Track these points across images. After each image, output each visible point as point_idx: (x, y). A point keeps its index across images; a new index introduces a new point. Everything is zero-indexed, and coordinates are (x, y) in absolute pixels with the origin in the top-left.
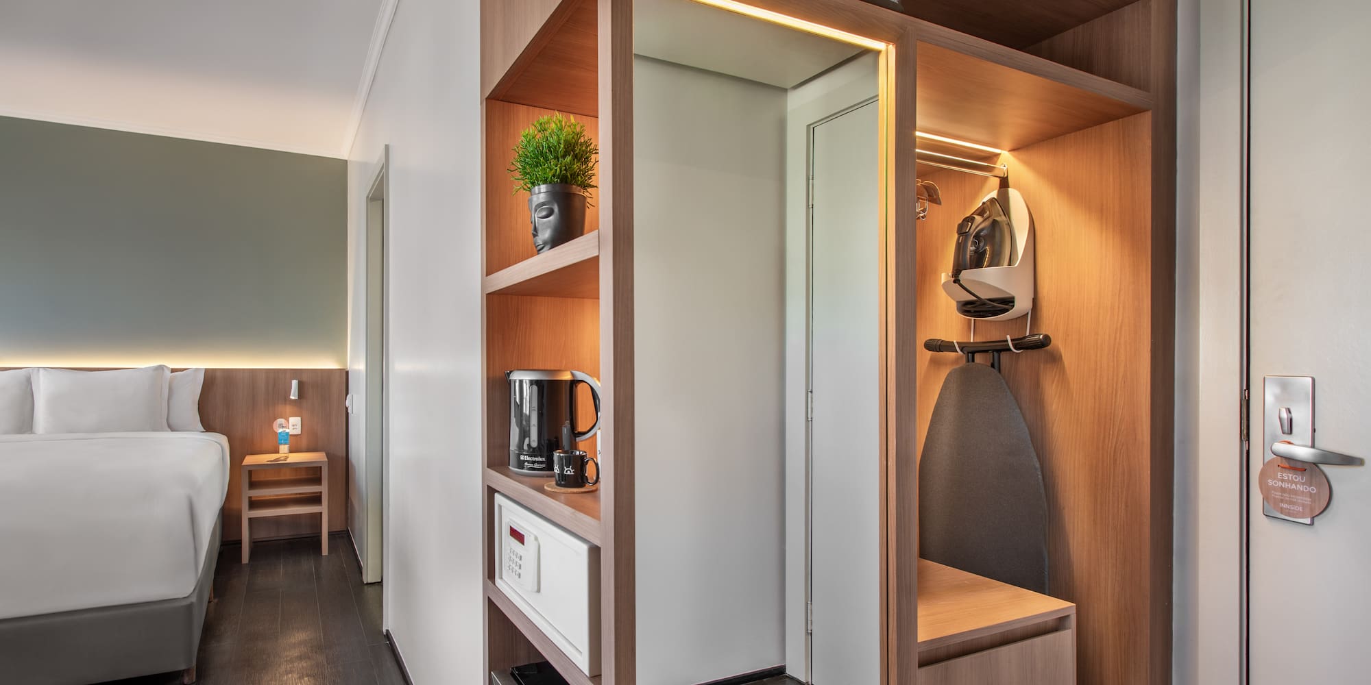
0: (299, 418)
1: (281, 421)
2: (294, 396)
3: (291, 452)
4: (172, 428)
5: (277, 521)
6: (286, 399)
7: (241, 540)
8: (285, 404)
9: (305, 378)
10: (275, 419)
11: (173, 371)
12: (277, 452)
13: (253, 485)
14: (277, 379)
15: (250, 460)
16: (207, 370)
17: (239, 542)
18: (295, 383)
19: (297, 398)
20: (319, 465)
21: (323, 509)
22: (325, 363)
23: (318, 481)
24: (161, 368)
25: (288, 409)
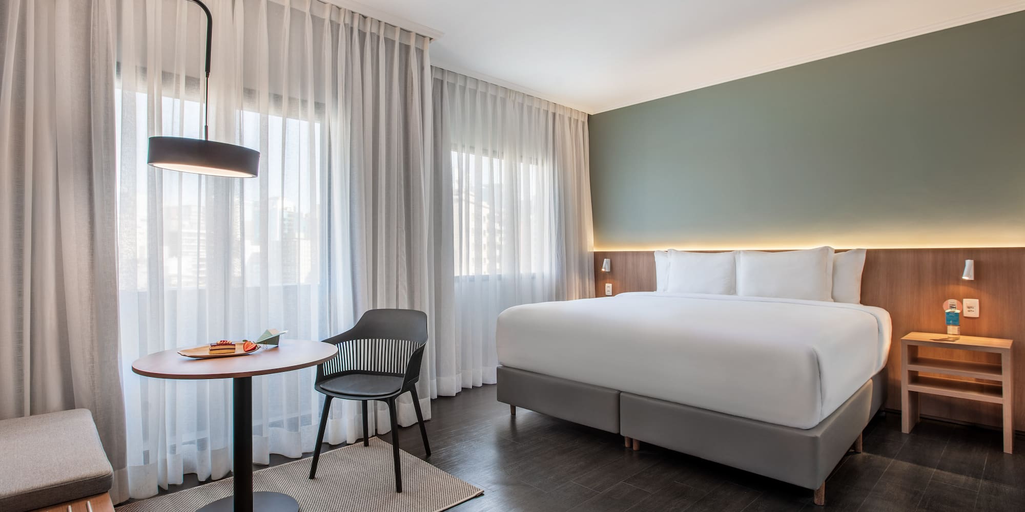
0: (977, 300)
1: (952, 302)
2: (968, 275)
3: (962, 334)
4: (835, 299)
5: (949, 403)
6: (958, 280)
7: (901, 411)
8: (958, 284)
9: (983, 258)
10: (945, 299)
11: (837, 251)
12: (946, 333)
13: (914, 360)
14: (947, 260)
15: (914, 336)
17: (899, 413)
18: (969, 263)
19: (972, 279)
20: (999, 352)
21: (1006, 401)
23: (998, 370)
24: (826, 249)
25: (962, 289)
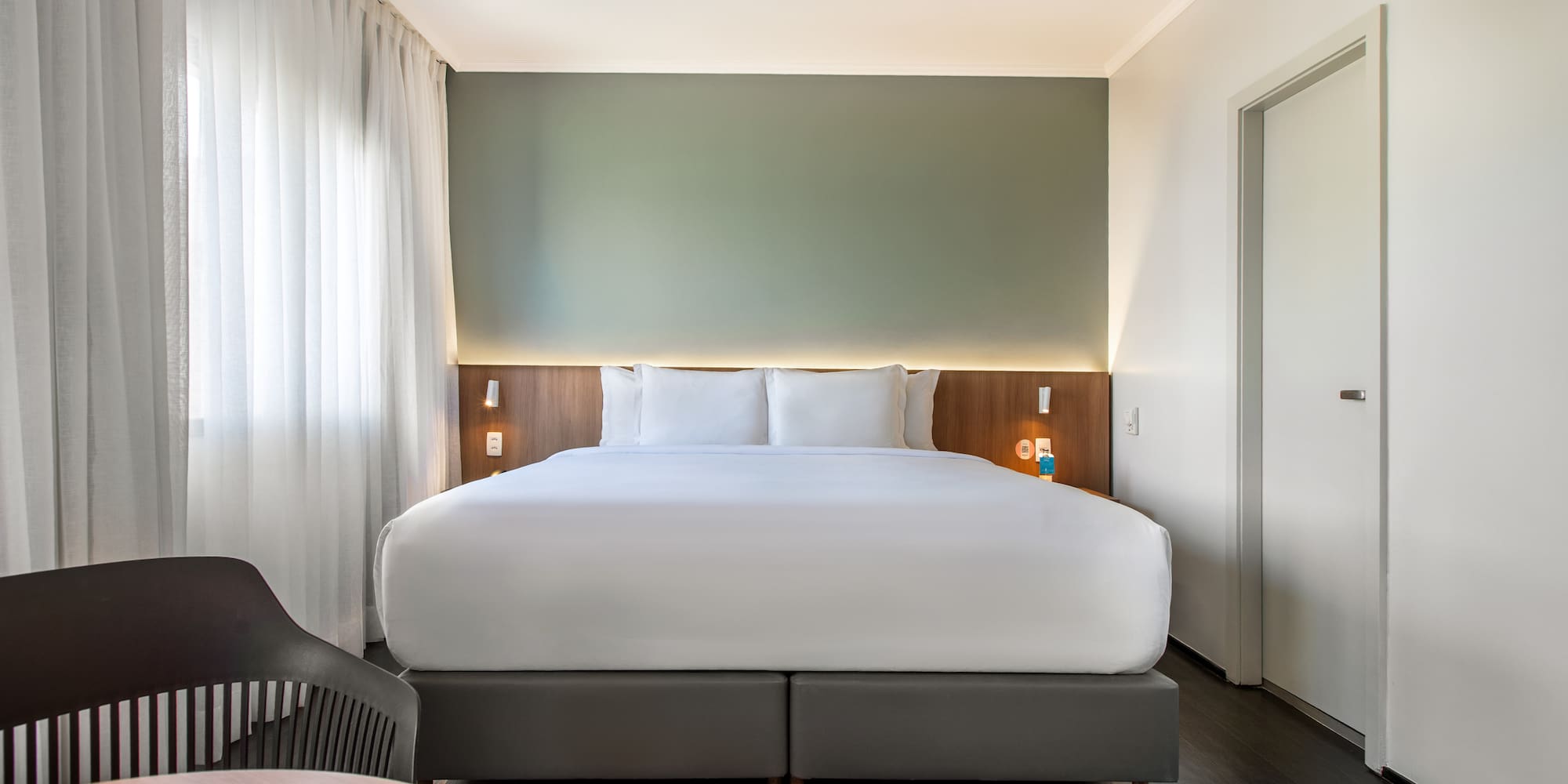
0: (1049, 440)
1: (1025, 442)
2: (1044, 409)
4: (909, 445)
6: (1033, 412)
8: (1031, 420)
9: (1059, 384)
10: (1018, 440)
11: (910, 372)
14: (1022, 385)
16: (943, 374)
18: (1045, 393)
19: (1048, 413)
22: (1079, 365)
24: (898, 367)
25: (1034, 426)
